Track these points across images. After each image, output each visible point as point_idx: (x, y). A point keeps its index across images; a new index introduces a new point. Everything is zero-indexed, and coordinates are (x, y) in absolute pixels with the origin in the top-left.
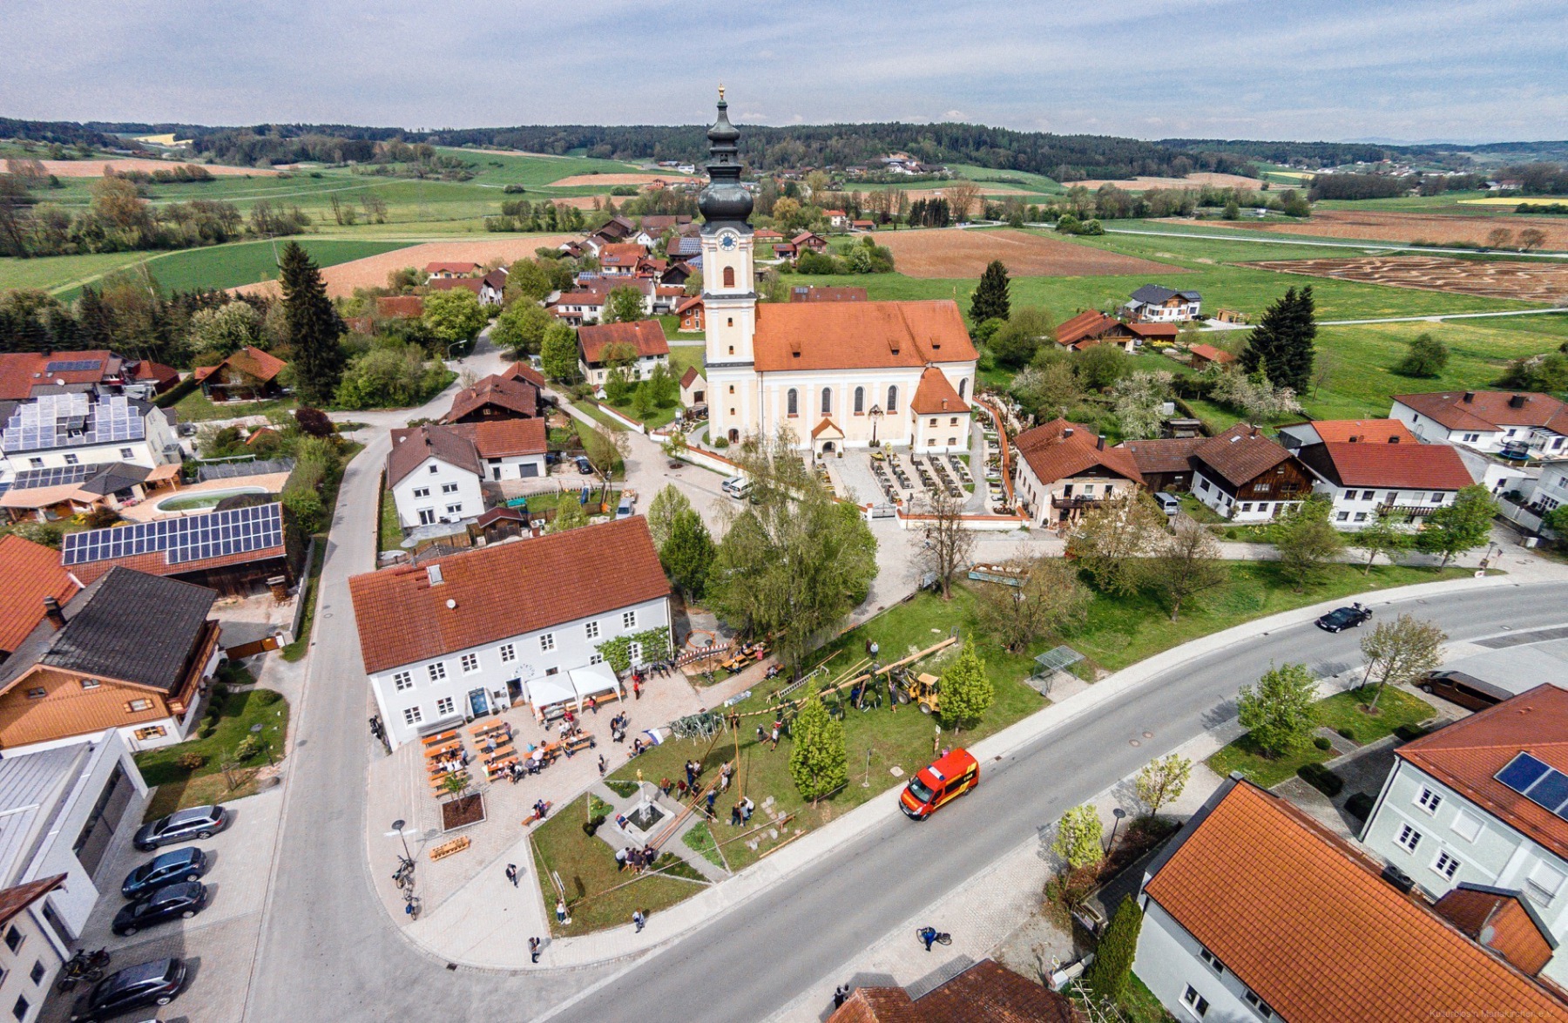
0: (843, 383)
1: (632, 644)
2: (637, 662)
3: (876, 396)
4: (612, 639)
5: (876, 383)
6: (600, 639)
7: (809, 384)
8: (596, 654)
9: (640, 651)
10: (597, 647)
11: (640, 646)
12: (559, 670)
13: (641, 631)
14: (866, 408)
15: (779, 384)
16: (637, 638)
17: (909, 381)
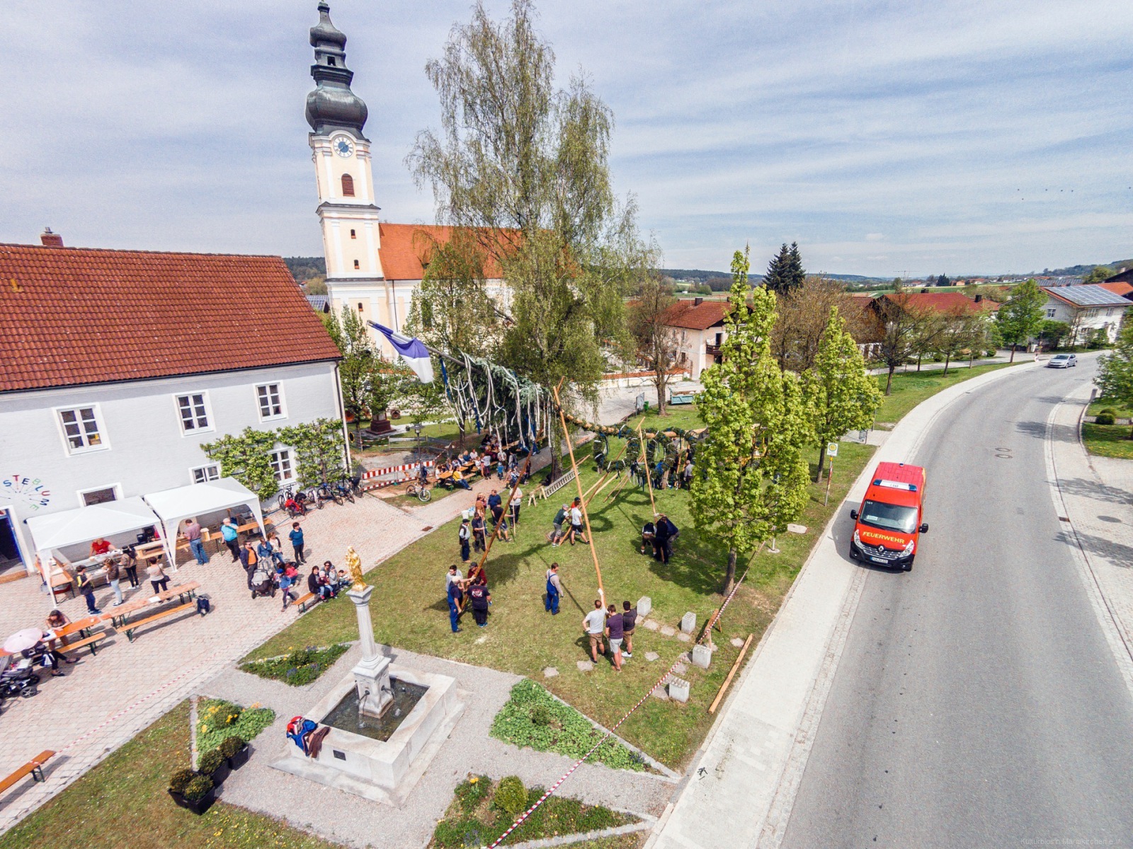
1: (280, 448)
2: (291, 483)
4: (237, 435)
6: (214, 432)
8: (205, 463)
9: (294, 465)
10: (208, 448)
11: (293, 455)
12: (119, 493)
13: (294, 426)
16: (288, 436)
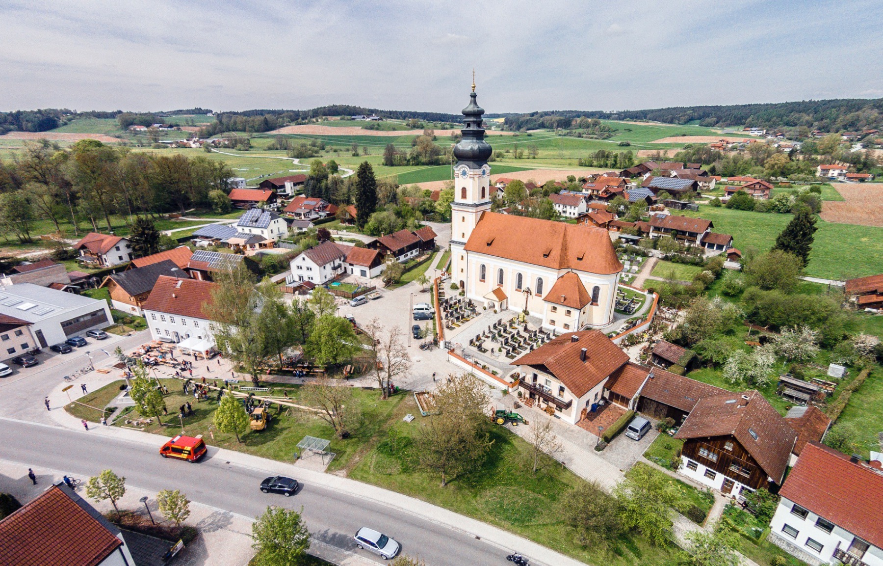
0: (512, 268)
3: (529, 282)
5: (531, 273)
7: (494, 264)
14: (524, 287)
15: (476, 260)
17: (550, 278)
